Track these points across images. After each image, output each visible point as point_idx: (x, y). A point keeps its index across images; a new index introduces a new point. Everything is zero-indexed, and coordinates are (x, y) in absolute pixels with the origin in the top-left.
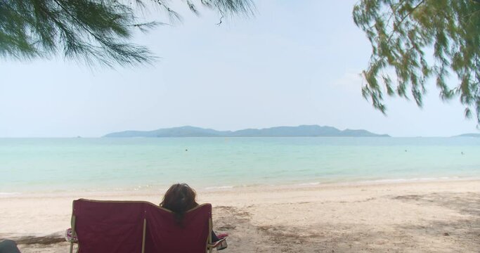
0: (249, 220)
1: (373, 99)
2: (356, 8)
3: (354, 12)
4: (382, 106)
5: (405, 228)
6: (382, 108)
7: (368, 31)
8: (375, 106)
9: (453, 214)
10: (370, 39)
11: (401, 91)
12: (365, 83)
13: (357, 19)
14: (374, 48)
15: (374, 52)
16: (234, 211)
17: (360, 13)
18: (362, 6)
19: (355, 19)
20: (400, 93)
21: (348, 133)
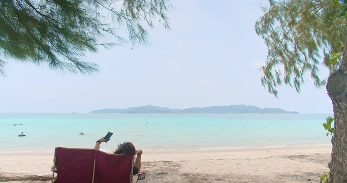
0: (178, 169)
1: (269, 87)
2: (257, 23)
3: (256, 26)
4: (276, 91)
5: (283, 176)
6: (275, 93)
7: (266, 39)
8: (270, 91)
9: (322, 168)
10: (267, 45)
11: (287, 80)
12: (263, 75)
13: (258, 31)
14: (269, 50)
15: (269, 54)
16: (171, 164)
17: (260, 26)
18: (261, 22)
19: (256, 30)
20: (286, 82)
21: (267, 111)
